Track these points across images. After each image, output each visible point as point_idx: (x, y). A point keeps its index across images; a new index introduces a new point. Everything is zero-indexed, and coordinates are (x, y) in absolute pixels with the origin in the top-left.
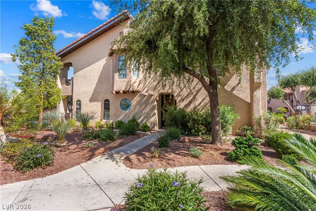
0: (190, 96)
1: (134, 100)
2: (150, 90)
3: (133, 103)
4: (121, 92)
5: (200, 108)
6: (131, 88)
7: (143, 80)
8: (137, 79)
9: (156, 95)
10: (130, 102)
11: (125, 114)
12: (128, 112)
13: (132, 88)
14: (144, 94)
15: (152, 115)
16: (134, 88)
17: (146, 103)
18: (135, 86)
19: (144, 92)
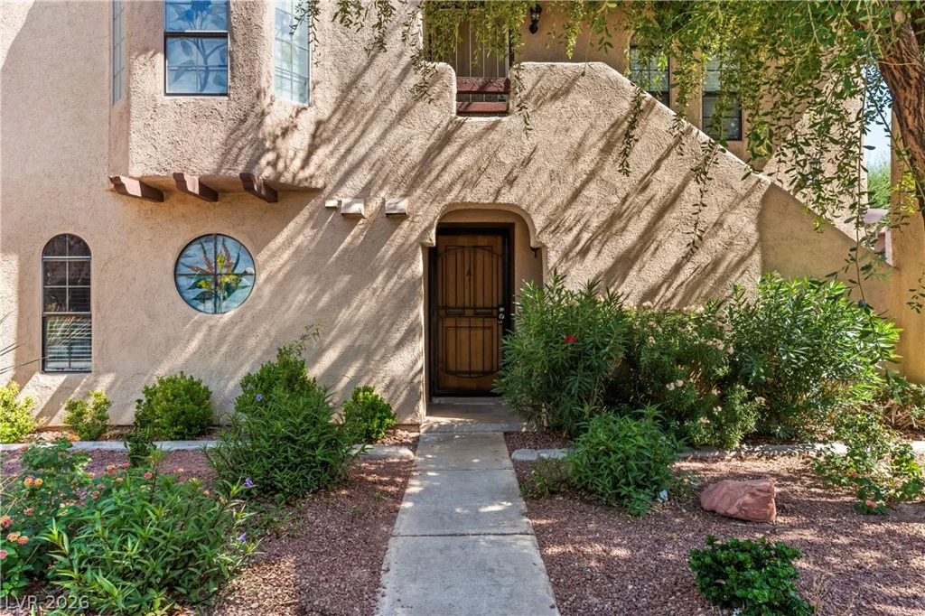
0: (624, 229)
1: (274, 245)
2: (387, 188)
3: (266, 261)
4: (192, 185)
5: (674, 296)
6: (263, 161)
7: (334, 120)
8: (298, 112)
9: (424, 217)
10: (244, 257)
11: (209, 335)
12: (233, 322)
13: (274, 164)
14: (349, 205)
15: (398, 336)
16: (281, 165)
17: (361, 265)
18: (291, 153)
19: (345, 198)
